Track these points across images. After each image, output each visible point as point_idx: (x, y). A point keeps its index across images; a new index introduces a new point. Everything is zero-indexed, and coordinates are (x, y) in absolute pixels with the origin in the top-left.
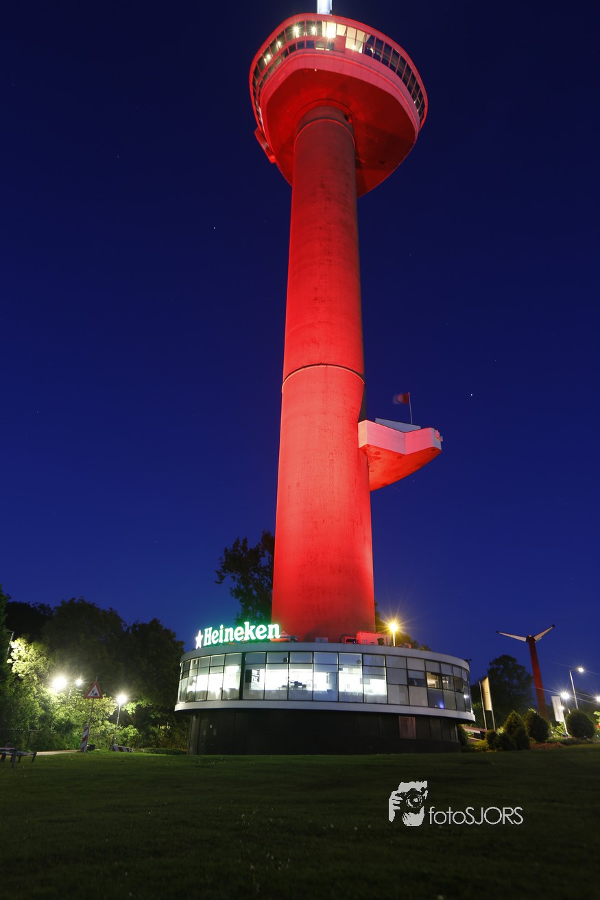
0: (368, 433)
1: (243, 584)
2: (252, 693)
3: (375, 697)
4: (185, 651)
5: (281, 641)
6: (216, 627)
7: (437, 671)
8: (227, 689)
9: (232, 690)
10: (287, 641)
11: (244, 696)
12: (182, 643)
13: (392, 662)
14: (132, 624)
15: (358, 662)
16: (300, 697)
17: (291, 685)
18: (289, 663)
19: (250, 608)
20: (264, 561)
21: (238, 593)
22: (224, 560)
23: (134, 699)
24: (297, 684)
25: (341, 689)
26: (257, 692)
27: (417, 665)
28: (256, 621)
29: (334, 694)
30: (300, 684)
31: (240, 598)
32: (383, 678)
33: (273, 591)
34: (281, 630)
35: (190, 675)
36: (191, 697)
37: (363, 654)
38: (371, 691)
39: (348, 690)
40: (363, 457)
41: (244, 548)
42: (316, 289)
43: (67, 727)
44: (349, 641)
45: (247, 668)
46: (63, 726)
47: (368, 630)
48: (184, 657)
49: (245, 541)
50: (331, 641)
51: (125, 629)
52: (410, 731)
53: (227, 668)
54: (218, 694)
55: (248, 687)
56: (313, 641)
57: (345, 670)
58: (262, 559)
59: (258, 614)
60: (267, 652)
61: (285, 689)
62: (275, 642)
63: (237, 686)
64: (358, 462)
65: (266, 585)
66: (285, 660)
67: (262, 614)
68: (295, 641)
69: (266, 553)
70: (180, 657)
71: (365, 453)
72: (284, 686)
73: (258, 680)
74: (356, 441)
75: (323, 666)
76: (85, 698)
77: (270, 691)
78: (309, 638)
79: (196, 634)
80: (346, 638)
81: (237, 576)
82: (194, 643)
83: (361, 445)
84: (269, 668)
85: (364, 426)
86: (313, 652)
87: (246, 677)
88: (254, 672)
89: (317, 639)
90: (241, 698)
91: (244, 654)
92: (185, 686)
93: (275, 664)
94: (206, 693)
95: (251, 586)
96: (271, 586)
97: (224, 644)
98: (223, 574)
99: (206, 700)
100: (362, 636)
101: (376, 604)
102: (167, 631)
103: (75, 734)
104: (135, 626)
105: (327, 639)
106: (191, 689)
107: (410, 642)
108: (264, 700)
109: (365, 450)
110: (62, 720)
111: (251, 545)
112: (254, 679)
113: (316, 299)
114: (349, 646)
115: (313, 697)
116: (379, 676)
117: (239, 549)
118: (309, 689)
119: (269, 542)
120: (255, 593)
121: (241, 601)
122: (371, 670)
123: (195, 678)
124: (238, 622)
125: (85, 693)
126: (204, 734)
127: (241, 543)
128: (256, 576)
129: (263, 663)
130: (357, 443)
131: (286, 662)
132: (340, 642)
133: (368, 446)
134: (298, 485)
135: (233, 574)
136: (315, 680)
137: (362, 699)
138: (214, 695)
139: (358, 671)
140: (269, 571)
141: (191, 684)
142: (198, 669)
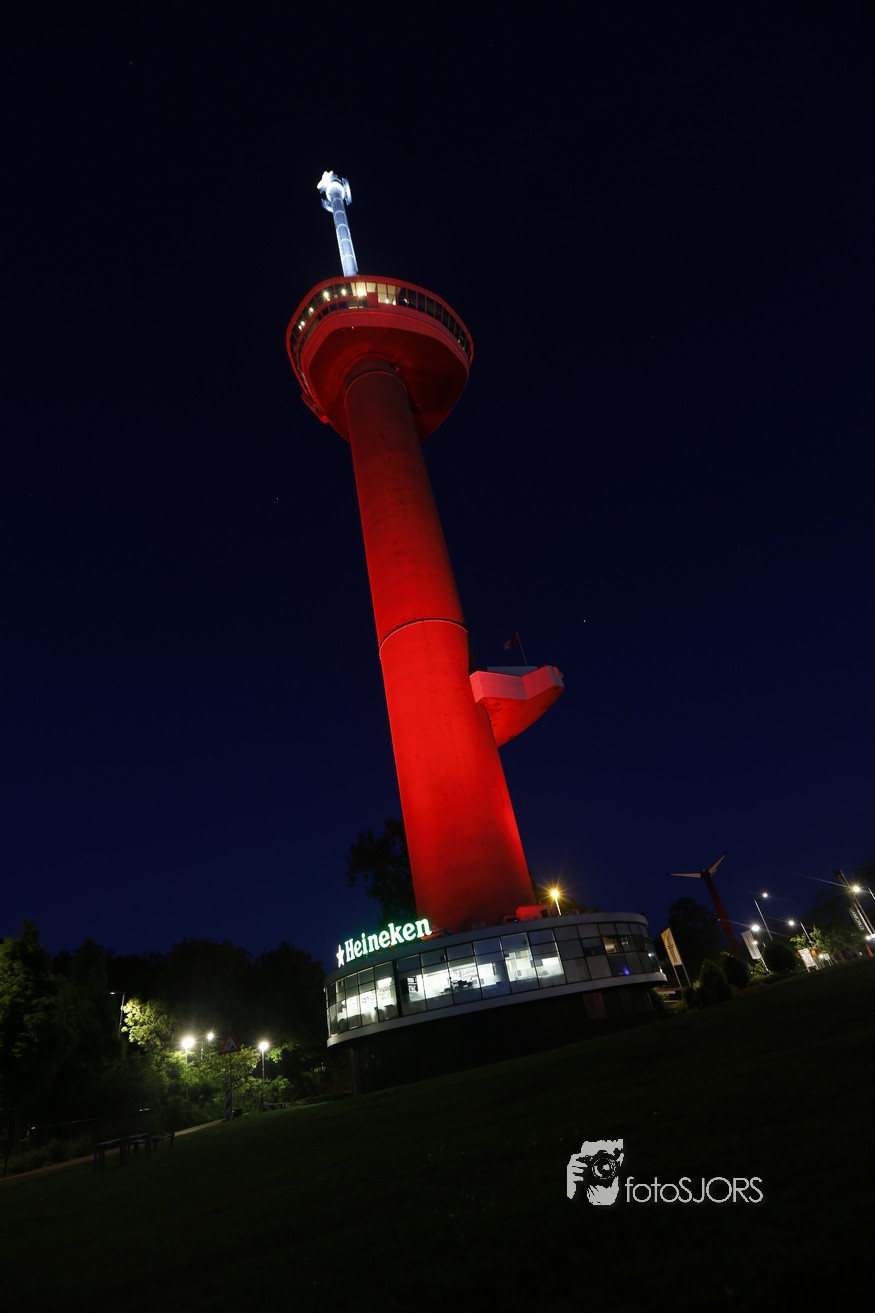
0: (481, 684)
1: (379, 881)
2: (412, 1006)
3: (551, 978)
5: (433, 938)
7: (613, 933)
8: (382, 1008)
9: (389, 1007)
10: (440, 936)
11: (405, 1011)
12: (321, 964)
13: (562, 934)
14: (259, 955)
15: (525, 942)
18: (447, 961)
19: (391, 907)
20: (397, 850)
21: (375, 892)
22: (352, 859)
23: (277, 1043)
24: (461, 983)
25: (512, 979)
26: (418, 1003)
27: (588, 932)
28: (401, 920)
30: (465, 983)
31: (379, 897)
32: (556, 956)
33: (413, 882)
34: (431, 925)
35: (338, 1000)
36: (343, 1026)
37: (528, 932)
38: (545, 973)
39: (520, 978)
41: (371, 841)
43: (204, 1092)
44: (509, 921)
45: (401, 977)
46: (199, 1092)
47: (526, 902)
48: (327, 981)
49: (370, 834)
50: (488, 925)
51: (252, 962)
52: (598, 1009)
53: (378, 983)
54: (373, 1015)
55: (407, 999)
56: (469, 929)
57: (512, 956)
58: (393, 848)
59: (402, 912)
60: (419, 954)
61: (448, 993)
62: (427, 940)
63: (393, 1001)
64: (478, 718)
65: (404, 876)
66: (443, 958)
68: (449, 934)
69: (398, 840)
70: (322, 981)
71: (483, 707)
72: (447, 990)
73: (416, 989)
74: (471, 697)
75: (486, 956)
76: (220, 1054)
77: (432, 999)
78: (465, 927)
79: (336, 951)
80: (506, 918)
81: (369, 873)
82: (335, 961)
83: (477, 700)
84: (426, 973)
86: (472, 943)
87: (401, 989)
88: (410, 980)
89: (473, 927)
90: (400, 1014)
91: (394, 962)
92: (333, 1014)
93: (431, 966)
94: (360, 1018)
97: (370, 954)
98: (354, 875)
99: (362, 1026)
100: (523, 912)
101: (530, 874)
102: (301, 955)
103: (216, 1100)
104: (263, 956)
105: (484, 923)
106: (342, 1016)
107: (577, 907)
108: (427, 1010)
109: (482, 703)
110: (197, 1085)
111: (378, 836)
112: (412, 990)
113: (398, 553)
114: (511, 927)
115: (482, 994)
116: (551, 954)
117: (365, 842)
118: (477, 986)
121: (381, 901)
122: (540, 953)
123: (343, 1003)
124: (379, 927)
126: (367, 1066)
127: (367, 835)
128: (391, 869)
129: (417, 969)
131: (443, 961)
132: (500, 924)
133: (484, 699)
135: (364, 872)
136: (484, 975)
137: (538, 984)
138: (369, 1016)
139: (527, 954)
141: (341, 1011)
142: (346, 991)
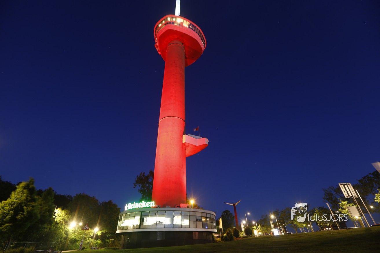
0: (185, 139)
2: (144, 226)
3: (185, 226)
5: (155, 207)
7: (206, 216)
8: (135, 225)
9: (137, 225)
10: (157, 207)
11: (141, 227)
12: (120, 208)
13: (191, 213)
14: (102, 202)
15: (180, 214)
16: (160, 227)
18: (157, 215)
19: (145, 196)
20: (150, 180)
21: (141, 191)
22: (137, 180)
23: (101, 230)
24: (159, 222)
25: (174, 223)
26: (145, 225)
27: (199, 214)
28: (147, 200)
33: (153, 190)
34: (155, 204)
35: (122, 220)
36: (122, 228)
37: (182, 211)
38: (184, 224)
39: (177, 224)
40: (184, 146)
41: (144, 176)
42: (171, 93)
44: (177, 207)
45: (142, 217)
47: (183, 203)
48: (120, 214)
49: (144, 173)
50: (171, 207)
51: (99, 204)
52: (196, 237)
53: (135, 217)
54: (132, 227)
55: (143, 224)
56: (165, 207)
57: (176, 217)
58: (149, 179)
59: (147, 198)
60: (150, 211)
61: (155, 224)
62: (153, 208)
63: (139, 224)
64: (182, 148)
65: (150, 188)
67: (149, 198)
68: (159, 207)
69: (151, 177)
70: (119, 214)
72: (155, 223)
73: (146, 221)
74: (182, 141)
75: (168, 215)
76: (82, 230)
77: (150, 225)
78: (164, 206)
79: (125, 205)
80: (177, 206)
81: (140, 185)
82: (124, 209)
83: (183, 143)
84: (150, 217)
85: (184, 137)
86: (165, 211)
87: (142, 220)
88: (145, 218)
89: (167, 206)
90: (140, 228)
91: (142, 212)
92: (120, 224)
93: (152, 215)
94: (127, 227)
95: (145, 188)
96: (152, 188)
97: (135, 209)
98: (136, 184)
99: (127, 229)
100: (182, 205)
101: (186, 194)
102: (114, 205)
103: (77, 243)
104: (103, 203)
105: (170, 206)
106: (122, 225)
107: (197, 207)
108: (148, 228)
109: (184, 144)
111: (146, 175)
112: (145, 221)
113: (171, 96)
114: (177, 209)
115: (165, 226)
116: (187, 218)
117: (142, 176)
118: (164, 224)
119: (152, 174)
120: (146, 191)
121: (142, 194)
122: (184, 217)
123: (124, 221)
124: (140, 201)
125: (82, 228)
126: (126, 241)
127: (143, 174)
128: (147, 185)
129: (148, 215)
130: (182, 142)
131: (156, 215)
132: (175, 207)
133: (186, 143)
134: (163, 155)
135: (139, 184)
137: (181, 227)
138: (130, 227)
139: (180, 217)
140: (152, 184)
141: (122, 224)
142: (125, 218)
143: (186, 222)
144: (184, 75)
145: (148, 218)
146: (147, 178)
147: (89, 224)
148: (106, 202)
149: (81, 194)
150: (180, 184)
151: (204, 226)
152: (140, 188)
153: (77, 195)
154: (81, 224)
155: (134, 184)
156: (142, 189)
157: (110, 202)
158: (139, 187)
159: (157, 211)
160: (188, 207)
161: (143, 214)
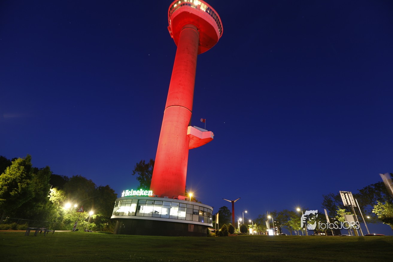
0: (190, 130)
1: (142, 176)
2: (140, 214)
3: (182, 218)
4: (117, 197)
5: (152, 197)
6: (130, 190)
7: (203, 210)
8: (131, 212)
9: (133, 212)
10: (154, 197)
11: (137, 215)
12: (117, 194)
13: (189, 206)
14: (99, 186)
15: (178, 205)
16: (156, 216)
17: (154, 212)
19: (143, 184)
20: (150, 169)
21: (139, 179)
22: (136, 167)
23: (96, 213)
24: (156, 212)
25: (170, 214)
26: (141, 213)
27: (196, 208)
28: (145, 189)
29: (168, 216)
30: (157, 212)
31: (140, 180)
32: (185, 212)
33: (152, 179)
34: (153, 193)
35: (118, 206)
36: (117, 214)
37: (179, 203)
38: (180, 216)
39: (173, 215)
40: (188, 138)
41: (144, 164)
42: (180, 81)
43: (68, 222)
44: (175, 198)
45: (139, 205)
46: (67, 221)
47: (182, 195)
48: (117, 200)
49: (144, 161)
50: (169, 198)
51: (96, 188)
52: (192, 229)
53: (132, 204)
54: (127, 214)
55: (139, 212)
56: (163, 197)
57: (173, 208)
58: (149, 168)
59: (146, 187)
60: (147, 200)
61: (151, 213)
62: (150, 197)
63: (135, 211)
64: (186, 139)
65: (150, 177)
66: (153, 203)
67: (147, 187)
68: (157, 197)
69: (151, 166)
70: (115, 199)
71: (189, 137)
72: (151, 212)
73: (142, 209)
74: (186, 132)
75: (165, 206)
76: (77, 212)
77: (146, 213)
78: (162, 196)
79: (122, 192)
80: (175, 197)
81: (140, 173)
82: (121, 195)
83: (188, 134)
84: (147, 206)
85: (190, 128)
86: (163, 201)
87: (138, 208)
88: (141, 207)
89: (165, 197)
90: (135, 215)
91: (139, 200)
92: (115, 210)
93: (149, 204)
94: (123, 213)
95: (144, 177)
96: (151, 177)
97: (132, 196)
98: (135, 172)
99: (123, 215)
100: (180, 197)
101: (186, 187)
102: (112, 190)
103: (71, 225)
104: (100, 187)
105: (168, 197)
106: (118, 211)
107: (195, 200)
108: (144, 216)
109: (189, 136)
110: (67, 219)
111: (146, 163)
112: (141, 209)
113: (180, 84)
114: (175, 200)
115: (160, 216)
116: (184, 211)
117: (142, 164)
118: (160, 213)
119: (153, 163)
120: (145, 179)
121: (140, 182)
122: (181, 208)
123: (120, 207)
124: (138, 189)
125: (78, 210)
126: (121, 227)
127: (143, 162)
128: (147, 173)
129: (145, 204)
130: (187, 133)
131: (153, 204)
132: (172, 198)
133: (190, 134)
134: (165, 144)
135: (138, 172)
136: (162, 211)
137: (177, 218)
138: (126, 214)
139: (177, 209)
140: (151, 172)
141: (118, 209)
142: (121, 204)
143: (183, 214)
144: (196, 64)
145: (144, 206)
146: (147, 166)
147: (85, 207)
148: (103, 187)
149: (78, 176)
150: (180, 175)
151: (200, 219)
152: (139, 176)
153: (73, 176)
154: (76, 206)
155: (133, 171)
156: (141, 177)
157: (107, 187)
158: (137, 175)
159: (155, 201)
160: (186, 199)
161: (140, 202)
